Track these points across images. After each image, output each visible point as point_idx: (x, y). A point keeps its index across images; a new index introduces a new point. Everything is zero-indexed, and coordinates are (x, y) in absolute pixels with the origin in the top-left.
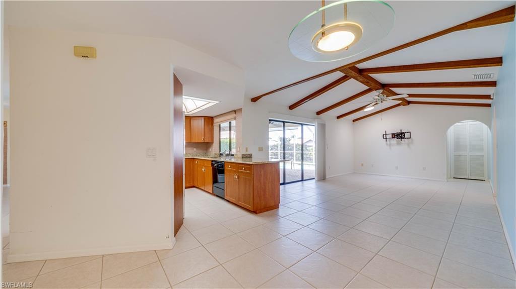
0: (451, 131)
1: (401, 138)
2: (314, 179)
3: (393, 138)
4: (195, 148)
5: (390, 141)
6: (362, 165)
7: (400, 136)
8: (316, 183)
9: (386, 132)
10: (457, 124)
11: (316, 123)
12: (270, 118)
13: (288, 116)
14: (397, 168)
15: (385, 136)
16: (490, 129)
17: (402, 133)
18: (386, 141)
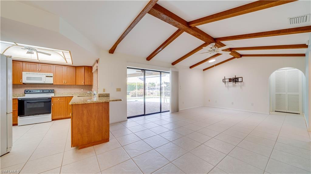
0: (274, 76)
1: (236, 81)
2: (169, 111)
3: (229, 81)
4: (82, 89)
5: (228, 84)
6: (209, 101)
7: (235, 80)
8: (170, 114)
9: (225, 77)
10: (276, 71)
11: (171, 71)
12: (128, 67)
13: (146, 65)
14: (233, 103)
15: (224, 81)
16: (305, 75)
17: (236, 78)
18: (225, 84)
